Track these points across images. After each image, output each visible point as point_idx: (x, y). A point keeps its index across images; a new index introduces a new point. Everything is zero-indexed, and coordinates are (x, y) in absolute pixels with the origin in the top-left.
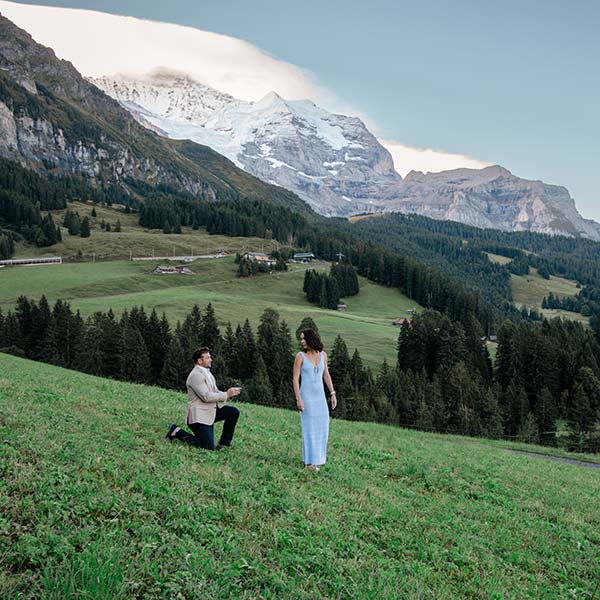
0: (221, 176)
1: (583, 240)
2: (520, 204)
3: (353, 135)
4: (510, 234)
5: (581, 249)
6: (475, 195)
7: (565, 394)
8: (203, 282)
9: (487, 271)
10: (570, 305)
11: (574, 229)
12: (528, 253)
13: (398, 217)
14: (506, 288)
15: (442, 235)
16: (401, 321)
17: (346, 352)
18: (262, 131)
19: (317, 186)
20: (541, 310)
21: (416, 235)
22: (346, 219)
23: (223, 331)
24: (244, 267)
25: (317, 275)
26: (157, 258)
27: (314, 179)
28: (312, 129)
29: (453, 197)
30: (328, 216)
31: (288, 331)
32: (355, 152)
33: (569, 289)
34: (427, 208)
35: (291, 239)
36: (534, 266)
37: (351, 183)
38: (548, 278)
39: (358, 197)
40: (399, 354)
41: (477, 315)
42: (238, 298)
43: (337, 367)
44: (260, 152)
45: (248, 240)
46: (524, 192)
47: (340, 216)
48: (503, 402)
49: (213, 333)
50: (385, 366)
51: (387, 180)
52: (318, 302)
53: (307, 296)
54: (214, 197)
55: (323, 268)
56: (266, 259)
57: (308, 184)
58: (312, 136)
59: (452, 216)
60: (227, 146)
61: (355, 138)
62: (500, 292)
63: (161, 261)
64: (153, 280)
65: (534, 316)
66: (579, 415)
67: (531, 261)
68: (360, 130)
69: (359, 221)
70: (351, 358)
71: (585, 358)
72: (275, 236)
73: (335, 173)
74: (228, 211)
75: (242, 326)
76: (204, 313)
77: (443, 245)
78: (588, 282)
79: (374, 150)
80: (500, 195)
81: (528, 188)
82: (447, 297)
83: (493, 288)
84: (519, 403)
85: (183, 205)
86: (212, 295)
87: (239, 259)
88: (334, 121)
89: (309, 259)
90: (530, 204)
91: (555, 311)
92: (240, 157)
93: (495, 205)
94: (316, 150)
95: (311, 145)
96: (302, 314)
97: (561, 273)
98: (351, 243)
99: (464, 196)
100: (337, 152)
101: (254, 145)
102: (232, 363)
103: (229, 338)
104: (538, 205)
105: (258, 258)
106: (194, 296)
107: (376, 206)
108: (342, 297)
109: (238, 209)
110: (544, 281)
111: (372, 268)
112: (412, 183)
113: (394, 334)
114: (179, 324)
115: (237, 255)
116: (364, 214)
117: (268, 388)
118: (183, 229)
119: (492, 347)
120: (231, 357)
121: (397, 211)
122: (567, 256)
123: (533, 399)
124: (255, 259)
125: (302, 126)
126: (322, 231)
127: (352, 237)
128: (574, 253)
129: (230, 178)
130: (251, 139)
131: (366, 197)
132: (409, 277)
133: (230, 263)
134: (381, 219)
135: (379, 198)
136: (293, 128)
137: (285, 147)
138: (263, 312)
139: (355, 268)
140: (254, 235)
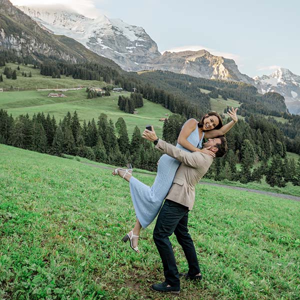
0: (79, 52)
2: (214, 66)
4: (210, 80)
7: (238, 151)
8: (71, 101)
9: (200, 97)
11: (237, 78)
12: (217, 88)
13: (160, 72)
14: (208, 104)
15: (180, 80)
16: (164, 119)
17: (140, 134)
18: (98, 32)
19: (123, 58)
20: (224, 114)
21: (168, 80)
22: (137, 73)
23: (82, 124)
24: (90, 94)
25: (124, 98)
26: (49, 90)
27: (122, 54)
28: (121, 32)
29: (184, 63)
30: (128, 71)
31: (112, 124)
32: (140, 43)
33: (236, 104)
34: (173, 68)
35: (112, 81)
36: (220, 95)
37: (138, 56)
38: (227, 100)
39: (142, 63)
40: (163, 134)
42: (87, 108)
43: (136, 141)
44: (97, 42)
45: (92, 81)
46: (215, 61)
47: (134, 71)
49: (77, 125)
51: (155, 55)
52: (125, 110)
53: (120, 107)
54: (76, 62)
55: (127, 95)
56: (101, 90)
57: (119, 57)
58: (121, 35)
59: (184, 72)
60: (82, 39)
61: (140, 36)
62: (206, 106)
63: (51, 91)
64: (47, 100)
66: (246, 162)
67: (219, 92)
68: (143, 32)
69: (142, 74)
71: (246, 135)
72: (105, 80)
74: (83, 68)
75: (91, 121)
76: (72, 116)
77: (180, 85)
78: (244, 102)
79: (149, 42)
80: (205, 63)
81: (217, 60)
82: (183, 108)
83: (202, 104)
85: (61, 65)
86: (75, 107)
87: (88, 91)
88: (131, 28)
89: (120, 91)
90: (218, 67)
92: (88, 44)
93: (203, 67)
94: (123, 41)
95: (121, 39)
96: (118, 116)
97: (232, 97)
98: (139, 83)
99: (189, 63)
100: (132, 42)
101: (94, 38)
102: (86, 139)
103: (85, 127)
104: (222, 68)
105: (97, 90)
106: (67, 108)
107: (150, 67)
108: (135, 108)
109: (87, 68)
110: (225, 101)
111: (149, 95)
112: (166, 57)
113: (161, 125)
114: (60, 120)
115: (87, 88)
116: (145, 70)
117: (104, 151)
118: (61, 76)
120: (86, 136)
121: (160, 69)
122: (235, 90)
124: (95, 91)
125: (116, 30)
126: (126, 78)
127: (139, 81)
128: (238, 89)
129: (83, 53)
130: (93, 36)
131: (145, 63)
132: (166, 99)
133: (83, 92)
134: (152, 73)
135: (151, 64)
136: (112, 31)
137: (108, 39)
138: (100, 115)
139: (142, 95)
140: (94, 80)
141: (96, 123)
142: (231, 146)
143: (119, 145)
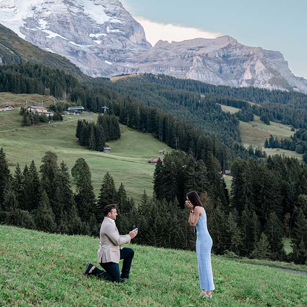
0: (6, 45)
1: (295, 93)
2: (245, 65)
3: (113, 12)
4: (238, 89)
5: (294, 100)
6: (210, 59)
7: (288, 216)
9: (220, 119)
10: (287, 145)
11: (288, 84)
12: (252, 104)
13: (150, 77)
14: (236, 132)
15: (185, 91)
16: (156, 160)
17: (114, 187)
18: (39, 8)
19: (84, 53)
20: (263, 149)
21: (163, 91)
22: (109, 79)
23: (12, 170)
24: (28, 118)
25: (87, 124)
27: (83, 47)
28: (80, 8)
29: (192, 61)
30: (94, 76)
31: (66, 169)
32: (115, 26)
33: (285, 132)
34: (172, 70)
35: (65, 95)
36: (257, 115)
37: (112, 50)
38: (269, 124)
39: (117, 61)
40: (155, 187)
41: (214, 153)
42: (22, 143)
43: (106, 198)
44: (39, 25)
45: (29, 96)
46: (248, 56)
47: (104, 76)
48: (240, 224)
49: (5, 172)
50: (145, 196)
51: (140, 48)
52: (88, 145)
53: (79, 141)
54: (1, 62)
55: (92, 118)
56: (46, 111)
57: (77, 52)
58: (80, 13)
59: (192, 75)
60: (11, 20)
61: (115, 15)
62: (231, 135)
65: (258, 154)
66: (301, 234)
67: (255, 111)
68: (118, 8)
69: (119, 81)
70: (118, 191)
71: (302, 188)
72: (53, 93)
73: (99, 42)
74: (14, 73)
75: (29, 166)
77: (186, 99)
78: (301, 127)
79: (129, 24)
80: (229, 59)
81: (251, 53)
82: (190, 140)
83: (226, 132)
84: (252, 224)
86: (1, 141)
87: (23, 112)
89: (80, 111)
90: (253, 66)
91: (275, 149)
92: (23, 29)
93: (225, 67)
94: (83, 24)
95: (80, 20)
96: (75, 155)
97: (279, 119)
98: (114, 98)
99: (201, 60)
100: (101, 25)
101: (34, 19)
102: (20, 197)
103: (18, 177)
104: (260, 66)
105: (39, 110)
107: (132, 69)
108: (107, 141)
109: (22, 72)
110: (266, 126)
111: (131, 118)
112: (161, 50)
113: (151, 171)
115: (22, 108)
116: (123, 75)
117: (51, 217)
119: (228, 179)
120: (19, 192)
121: (149, 73)
122: (283, 106)
123: (263, 221)
124: (37, 112)
125: (72, 5)
126: (90, 88)
127: (113, 93)
128: (289, 104)
129: (14, 46)
130: (31, 14)
131: (124, 62)
132: (161, 124)
133: (16, 115)
134: (136, 78)
135: (134, 62)
136: (65, 6)
137: (58, 21)
138: (44, 155)
139: (118, 118)
140: (34, 93)
141: (38, 169)
142: (275, 205)
143: (78, 206)
